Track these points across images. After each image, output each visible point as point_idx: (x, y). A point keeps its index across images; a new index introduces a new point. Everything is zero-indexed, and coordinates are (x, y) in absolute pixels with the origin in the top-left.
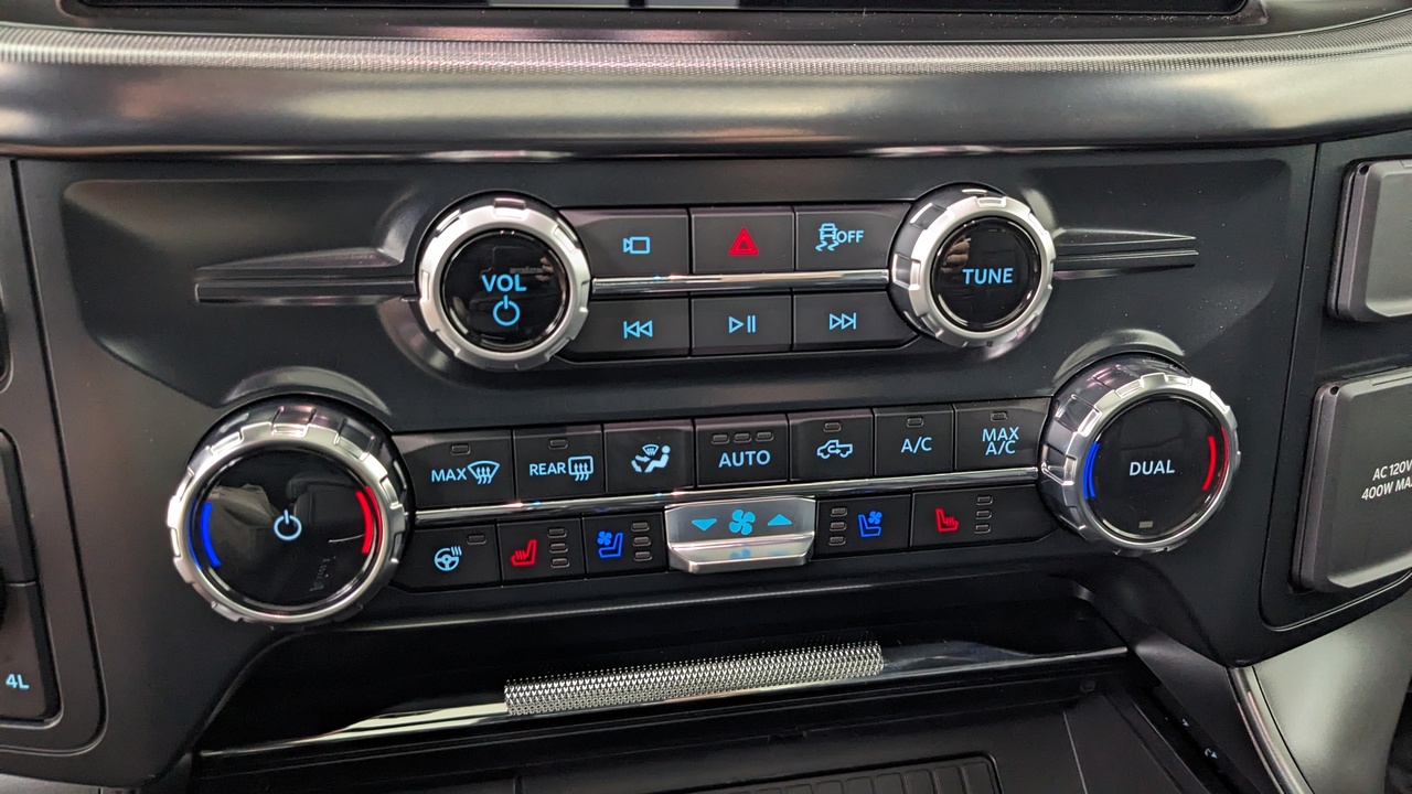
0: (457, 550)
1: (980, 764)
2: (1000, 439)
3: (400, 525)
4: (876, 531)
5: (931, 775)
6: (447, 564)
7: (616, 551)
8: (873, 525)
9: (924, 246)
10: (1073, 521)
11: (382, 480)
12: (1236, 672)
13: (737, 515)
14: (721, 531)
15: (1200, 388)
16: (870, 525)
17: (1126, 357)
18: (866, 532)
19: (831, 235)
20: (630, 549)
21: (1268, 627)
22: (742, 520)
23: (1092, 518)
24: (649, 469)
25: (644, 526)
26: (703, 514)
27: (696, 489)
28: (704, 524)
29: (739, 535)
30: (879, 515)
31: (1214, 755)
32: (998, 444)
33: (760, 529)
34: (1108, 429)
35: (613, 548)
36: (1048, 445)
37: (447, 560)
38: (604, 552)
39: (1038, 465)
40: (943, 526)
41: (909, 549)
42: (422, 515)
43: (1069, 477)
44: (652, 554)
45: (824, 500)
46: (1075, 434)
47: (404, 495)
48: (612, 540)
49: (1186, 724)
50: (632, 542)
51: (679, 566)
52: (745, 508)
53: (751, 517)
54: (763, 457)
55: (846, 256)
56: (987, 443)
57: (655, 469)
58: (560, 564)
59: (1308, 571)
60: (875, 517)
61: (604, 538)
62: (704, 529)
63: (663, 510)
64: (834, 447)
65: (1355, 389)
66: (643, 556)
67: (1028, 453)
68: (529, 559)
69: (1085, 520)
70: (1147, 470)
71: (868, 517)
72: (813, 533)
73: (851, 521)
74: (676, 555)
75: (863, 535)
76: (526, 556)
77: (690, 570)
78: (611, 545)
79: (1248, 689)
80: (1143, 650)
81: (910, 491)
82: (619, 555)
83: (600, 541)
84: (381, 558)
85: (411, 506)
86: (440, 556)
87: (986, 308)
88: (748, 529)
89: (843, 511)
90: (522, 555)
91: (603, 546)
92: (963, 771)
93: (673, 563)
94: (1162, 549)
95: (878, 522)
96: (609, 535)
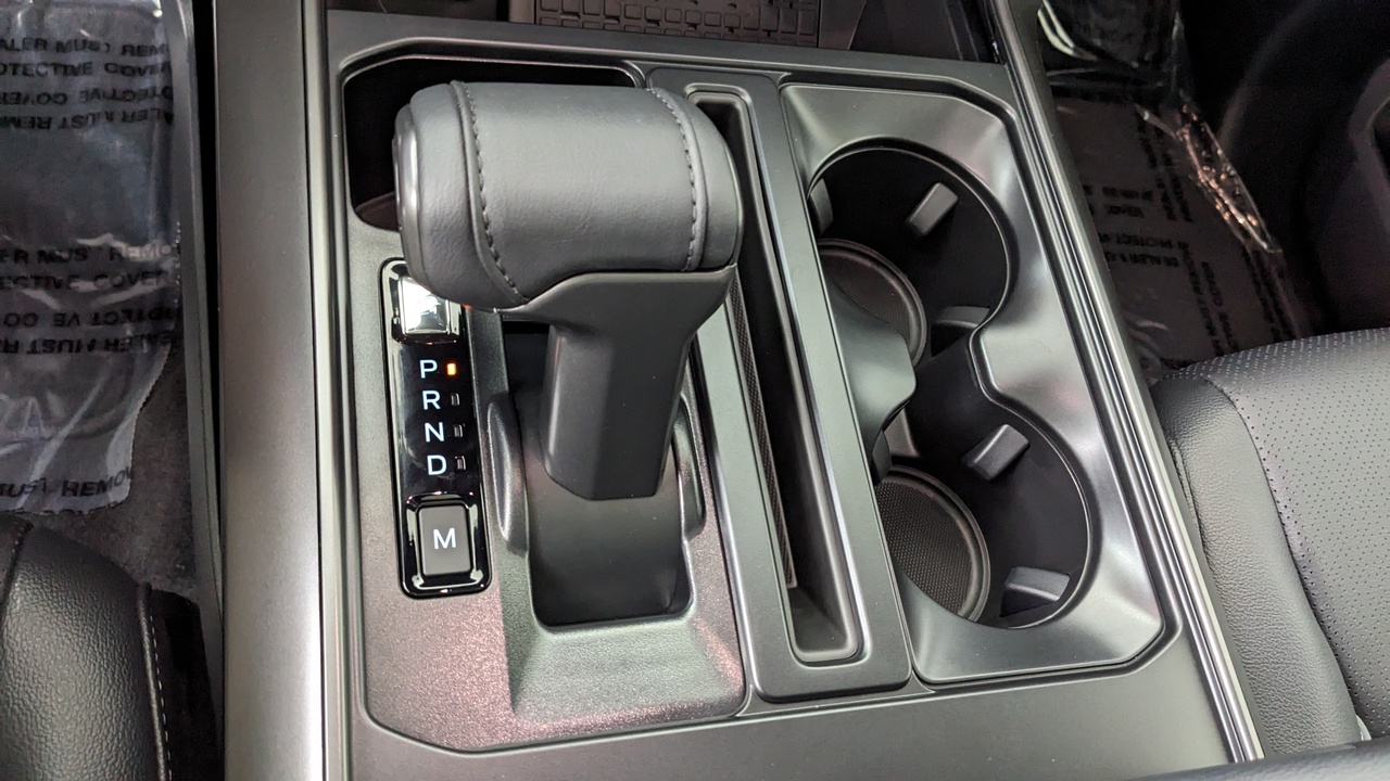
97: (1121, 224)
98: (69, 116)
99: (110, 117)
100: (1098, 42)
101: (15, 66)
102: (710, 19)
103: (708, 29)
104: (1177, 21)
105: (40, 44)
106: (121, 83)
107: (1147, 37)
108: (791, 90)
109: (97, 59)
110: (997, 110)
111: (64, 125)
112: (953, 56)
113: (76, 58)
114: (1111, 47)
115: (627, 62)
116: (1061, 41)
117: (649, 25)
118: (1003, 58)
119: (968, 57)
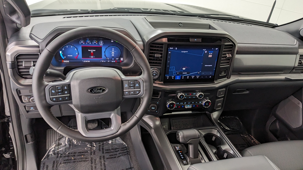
2: (200, 102)
9: (198, 95)
10: (203, 106)
15: (210, 101)
17: (207, 99)
19: (194, 94)
20: (183, 107)
27: (187, 104)
29: (188, 106)
34: (205, 102)
41: (196, 107)
43: (203, 104)
49: (208, 116)
54: (190, 103)
55: (195, 95)
57: (185, 103)
58: (180, 107)
59: (214, 109)
63: (185, 105)
64: (193, 103)
65: (217, 100)
67: (201, 103)
70: (207, 104)
72: (192, 106)
75: (194, 106)
79: (211, 114)
80: (206, 112)
81: (196, 105)
87: (201, 97)
93: (185, 107)
94: (207, 108)
98: (118, 156)
99: (123, 155)
100: (232, 127)
101: (111, 152)
105: (113, 149)
106: (122, 152)
107: (238, 126)
108: (199, 130)
109: (120, 150)
110: (216, 129)
111: (117, 157)
113: (117, 150)
114: (233, 128)
116: (227, 128)
118: (216, 125)
119: (212, 126)
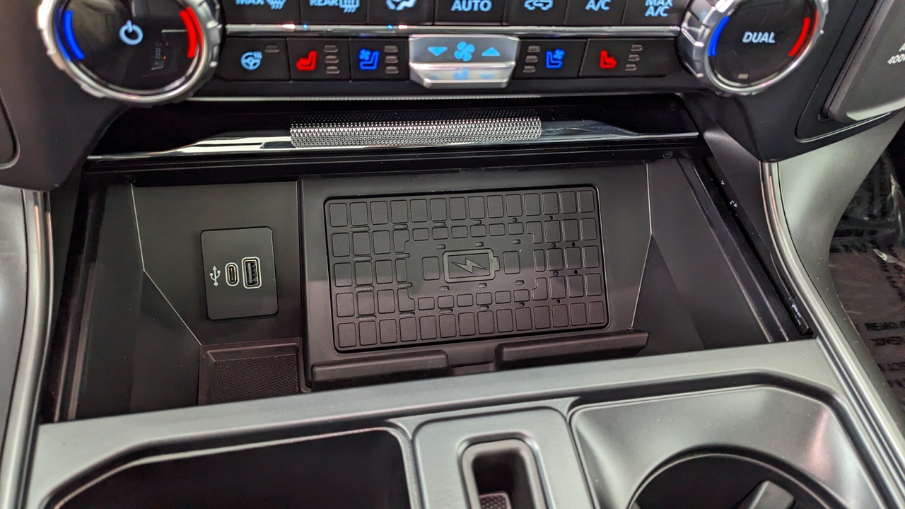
0: (259, 55)
1: (589, 192)
2: (659, 5)
3: (216, 37)
4: (557, 64)
5: (558, 196)
6: (251, 64)
7: (372, 65)
8: (556, 60)
10: (694, 68)
11: (201, 4)
12: (766, 165)
13: (461, 46)
14: (448, 58)
16: (554, 59)
18: (551, 64)
20: (382, 64)
21: (797, 140)
22: (465, 50)
23: (708, 69)
24: (400, 7)
25: (394, 49)
26: (437, 43)
27: (433, 25)
28: (436, 51)
29: (461, 61)
30: (562, 53)
31: (735, 205)
32: (656, 8)
33: (477, 58)
35: (371, 62)
36: (692, 13)
37: (251, 61)
38: (365, 65)
39: (680, 25)
40: (605, 63)
41: (578, 77)
42: (231, 28)
43: (699, 40)
44: (399, 69)
45: (525, 40)
46: (713, 9)
47: (217, 14)
48: (371, 56)
49: (723, 183)
50: (384, 58)
51: (418, 81)
52: (468, 41)
53: (471, 48)
54: (485, 6)
56: (649, 6)
57: (406, 8)
58: (333, 70)
59: (835, 108)
60: (559, 54)
61: (365, 55)
62: (437, 55)
63: (408, 38)
64: (538, 2)
66: (392, 70)
67: (675, 16)
68: (310, 65)
69: (703, 71)
70: (756, 38)
71: (554, 53)
72: (513, 63)
73: (541, 56)
74: (415, 73)
75: (548, 66)
76: (308, 63)
77: (425, 85)
78: (369, 60)
79: (771, 174)
80: (709, 135)
81: (586, 37)
82: (374, 67)
83: (362, 57)
84: (204, 60)
85: (223, 20)
86: (247, 57)
88: (469, 57)
89: (537, 49)
90: (304, 62)
91: (363, 60)
92: (578, 194)
93: (413, 77)
94: (748, 94)
95: (560, 57)
96: (368, 53)
97: (890, 352)
102: (500, 297)
103: (500, 307)
104: (893, 181)
107: (872, 198)
112: (760, 340)
115: (392, 420)
117: (443, 312)
119: (778, 339)
